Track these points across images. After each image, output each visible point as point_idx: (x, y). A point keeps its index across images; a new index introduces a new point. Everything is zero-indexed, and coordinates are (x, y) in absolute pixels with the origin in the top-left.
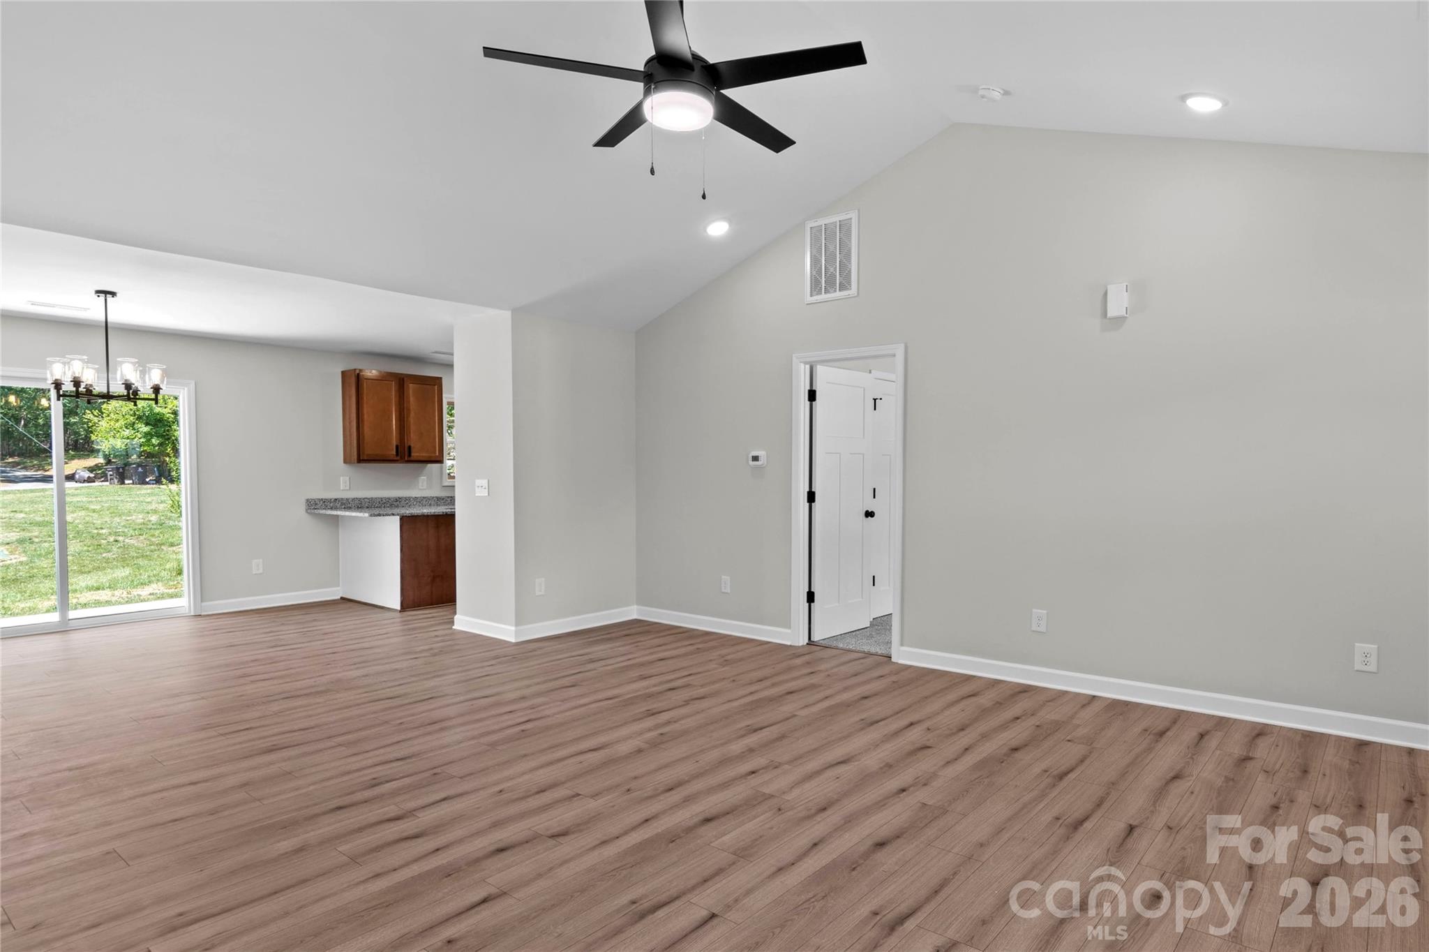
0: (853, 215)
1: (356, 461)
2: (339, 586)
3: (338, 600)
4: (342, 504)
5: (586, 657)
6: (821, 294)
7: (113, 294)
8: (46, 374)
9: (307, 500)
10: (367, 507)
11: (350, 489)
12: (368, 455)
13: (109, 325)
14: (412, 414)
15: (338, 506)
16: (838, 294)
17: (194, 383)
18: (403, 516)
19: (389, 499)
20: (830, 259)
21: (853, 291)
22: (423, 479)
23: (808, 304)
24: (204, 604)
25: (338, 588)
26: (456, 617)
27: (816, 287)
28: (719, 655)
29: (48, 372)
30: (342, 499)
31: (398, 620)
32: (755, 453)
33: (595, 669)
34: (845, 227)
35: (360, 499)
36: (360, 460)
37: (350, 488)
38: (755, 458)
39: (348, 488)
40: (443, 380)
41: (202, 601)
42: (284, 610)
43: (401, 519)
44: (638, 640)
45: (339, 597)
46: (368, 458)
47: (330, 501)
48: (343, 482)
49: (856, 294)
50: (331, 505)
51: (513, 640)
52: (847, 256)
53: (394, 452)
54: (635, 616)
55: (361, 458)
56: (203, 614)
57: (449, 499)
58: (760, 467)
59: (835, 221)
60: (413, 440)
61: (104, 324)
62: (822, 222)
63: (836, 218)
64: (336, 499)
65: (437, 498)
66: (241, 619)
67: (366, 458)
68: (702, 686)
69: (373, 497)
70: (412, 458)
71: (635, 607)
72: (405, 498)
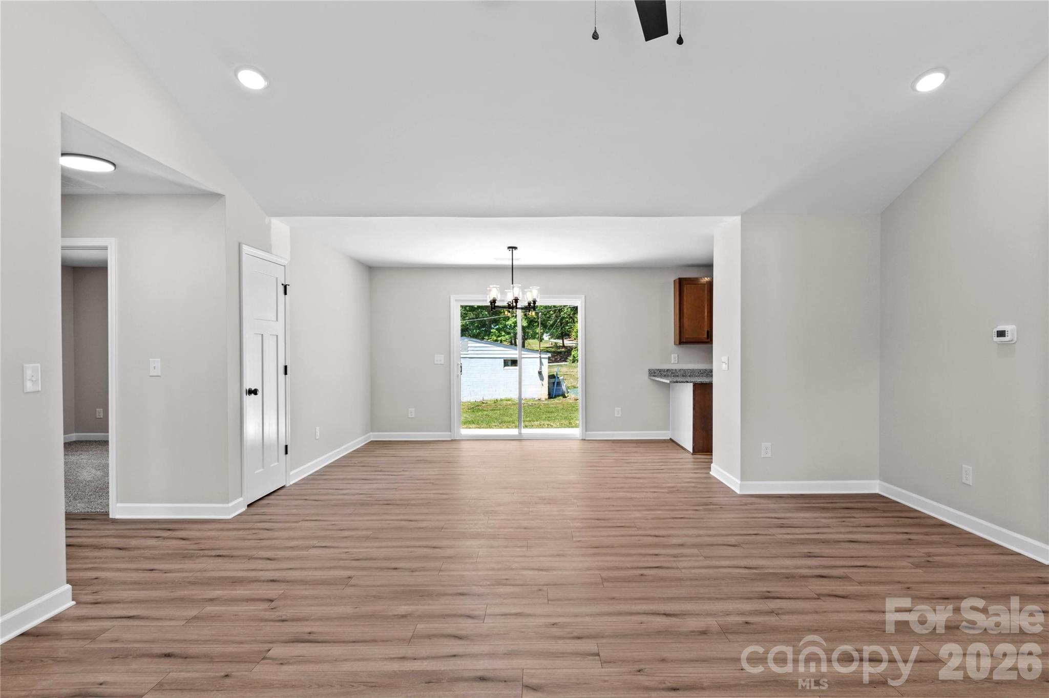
1: (679, 343)
2: (669, 430)
3: (668, 440)
4: (672, 373)
5: (780, 521)
7: (515, 248)
8: (487, 297)
9: (649, 370)
10: (690, 376)
11: (678, 363)
12: (688, 339)
13: (514, 267)
15: (669, 374)
17: (584, 298)
18: (695, 384)
24: (587, 433)
25: (668, 432)
26: (712, 465)
28: (926, 553)
29: (488, 296)
30: (672, 370)
31: (692, 460)
33: (774, 535)
35: (684, 370)
36: (681, 343)
37: (678, 361)
38: (1001, 334)
39: (677, 362)
41: (586, 431)
42: (624, 443)
43: (694, 386)
44: (853, 515)
45: (669, 438)
46: (687, 341)
47: (664, 371)
48: (674, 357)
50: (665, 373)
51: (738, 492)
53: (706, 336)
54: (876, 490)
55: (682, 341)
56: (586, 439)
61: (511, 266)
64: (668, 370)
66: (602, 445)
67: (684, 341)
68: (860, 583)
71: (878, 481)
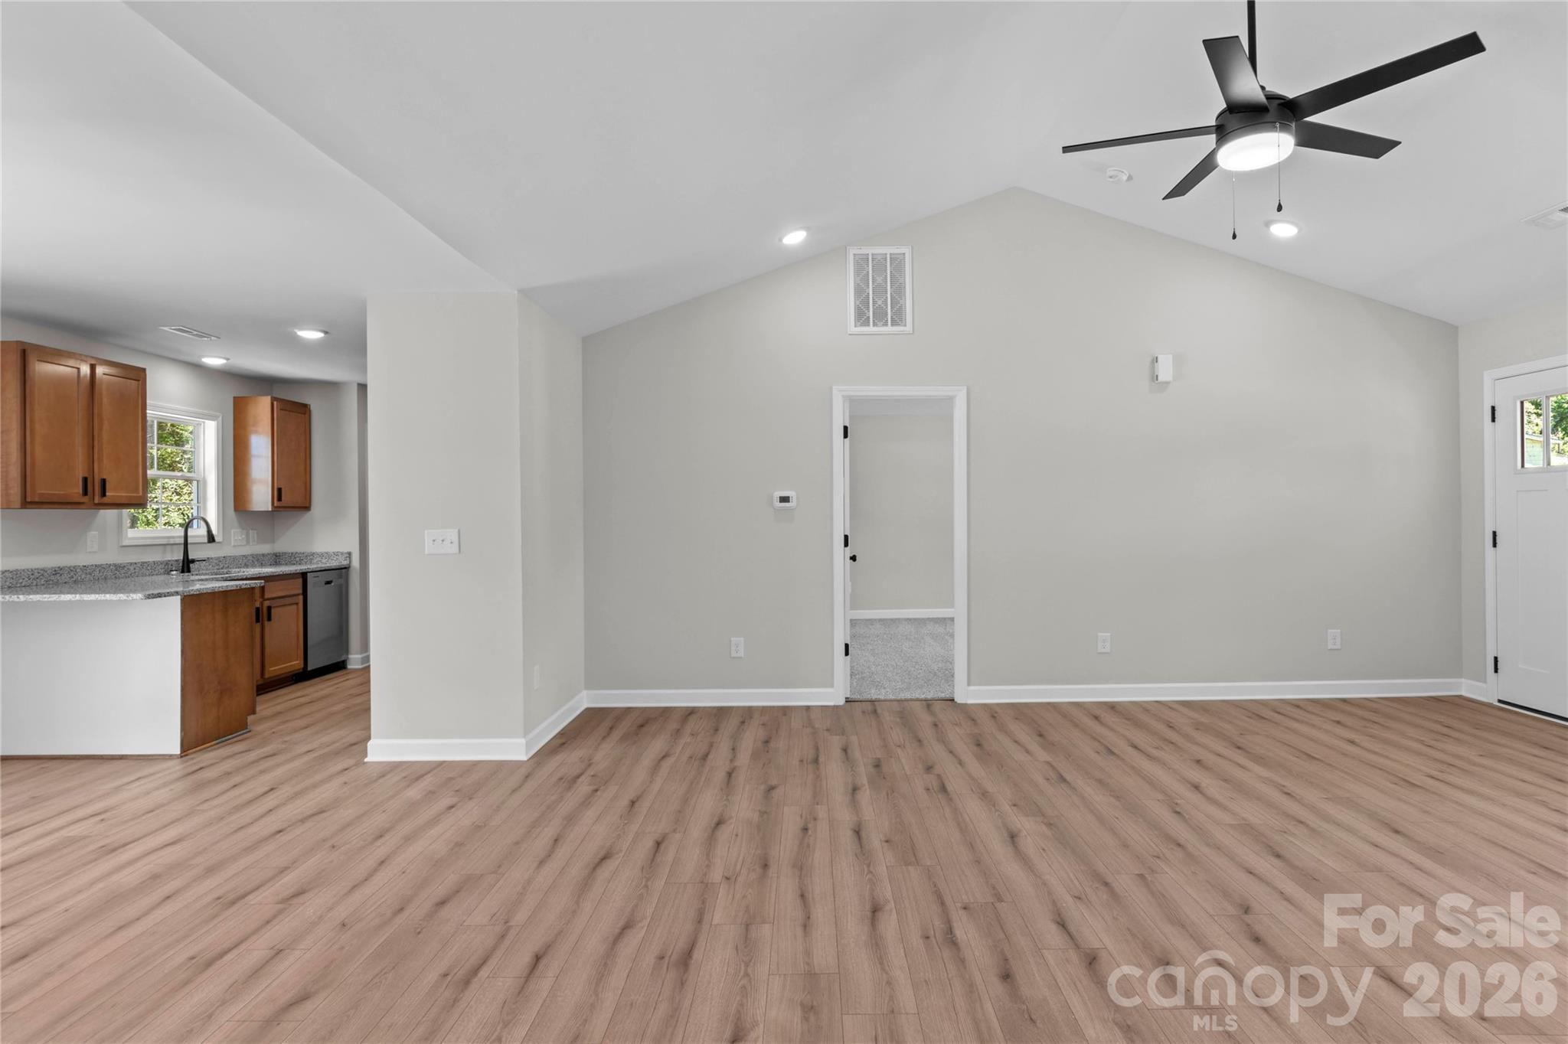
0: (907, 250)
1: (18, 504)
6: (869, 325)
12: (41, 495)
14: (106, 426)
16: (889, 329)
18: (185, 597)
19: (44, 570)
20: (880, 290)
21: (908, 328)
22: (93, 534)
23: (850, 334)
27: (861, 317)
32: (784, 494)
34: (898, 262)
36: (26, 504)
38: (785, 499)
40: (147, 372)
43: (183, 602)
46: (38, 501)
49: (911, 332)
52: (899, 290)
53: (80, 491)
55: (30, 500)
57: (132, 568)
58: (791, 510)
59: (884, 252)
60: (106, 469)
62: (864, 250)
63: (888, 250)
65: (115, 565)
69: (19, 568)
70: (105, 500)
72: (69, 568)
